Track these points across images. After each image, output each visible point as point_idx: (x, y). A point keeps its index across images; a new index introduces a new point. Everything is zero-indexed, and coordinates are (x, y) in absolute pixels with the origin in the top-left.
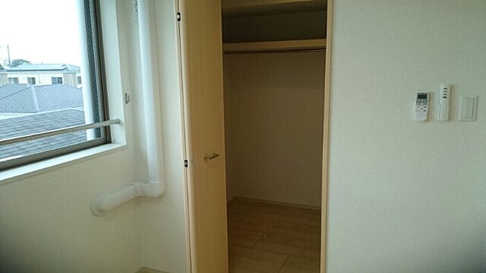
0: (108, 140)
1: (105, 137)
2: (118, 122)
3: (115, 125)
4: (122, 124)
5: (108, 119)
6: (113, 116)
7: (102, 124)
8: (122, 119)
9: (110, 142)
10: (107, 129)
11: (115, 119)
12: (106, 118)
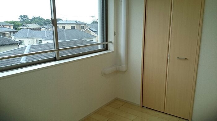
0: (107, 49)
1: (106, 48)
2: (111, 42)
3: (110, 43)
4: (112, 43)
5: (108, 41)
6: (109, 40)
7: (105, 43)
8: (113, 41)
9: (108, 50)
10: (107, 45)
11: (110, 41)
12: (107, 41)
